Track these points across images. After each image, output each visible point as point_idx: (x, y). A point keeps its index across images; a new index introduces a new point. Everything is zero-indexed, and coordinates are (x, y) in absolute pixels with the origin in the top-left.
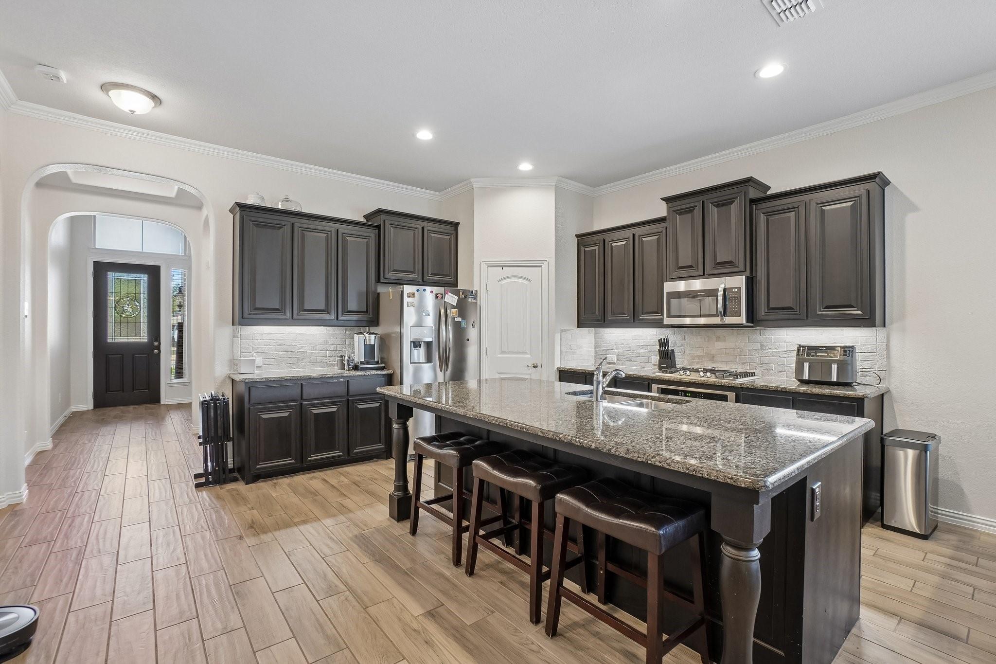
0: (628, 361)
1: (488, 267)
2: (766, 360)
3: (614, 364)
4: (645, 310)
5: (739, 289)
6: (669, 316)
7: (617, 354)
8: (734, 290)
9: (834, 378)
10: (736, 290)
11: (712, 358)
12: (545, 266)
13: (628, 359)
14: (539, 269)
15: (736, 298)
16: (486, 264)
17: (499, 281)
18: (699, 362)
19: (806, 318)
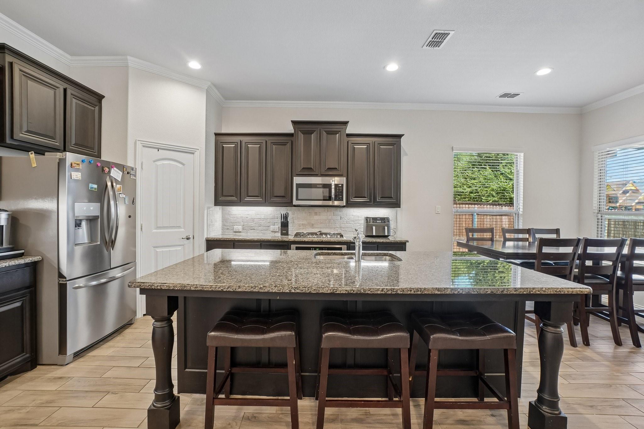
0: (252, 230)
1: (144, 146)
2: (343, 225)
3: (240, 232)
4: (275, 195)
6: (297, 199)
7: (242, 225)
8: (339, 185)
10: (341, 185)
11: (312, 226)
12: (197, 153)
13: (252, 228)
14: (191, 155)
15: (341, 190)
16: (141, 143)
17: (154, 161)
18: (303, 229)
19: (373, 203)
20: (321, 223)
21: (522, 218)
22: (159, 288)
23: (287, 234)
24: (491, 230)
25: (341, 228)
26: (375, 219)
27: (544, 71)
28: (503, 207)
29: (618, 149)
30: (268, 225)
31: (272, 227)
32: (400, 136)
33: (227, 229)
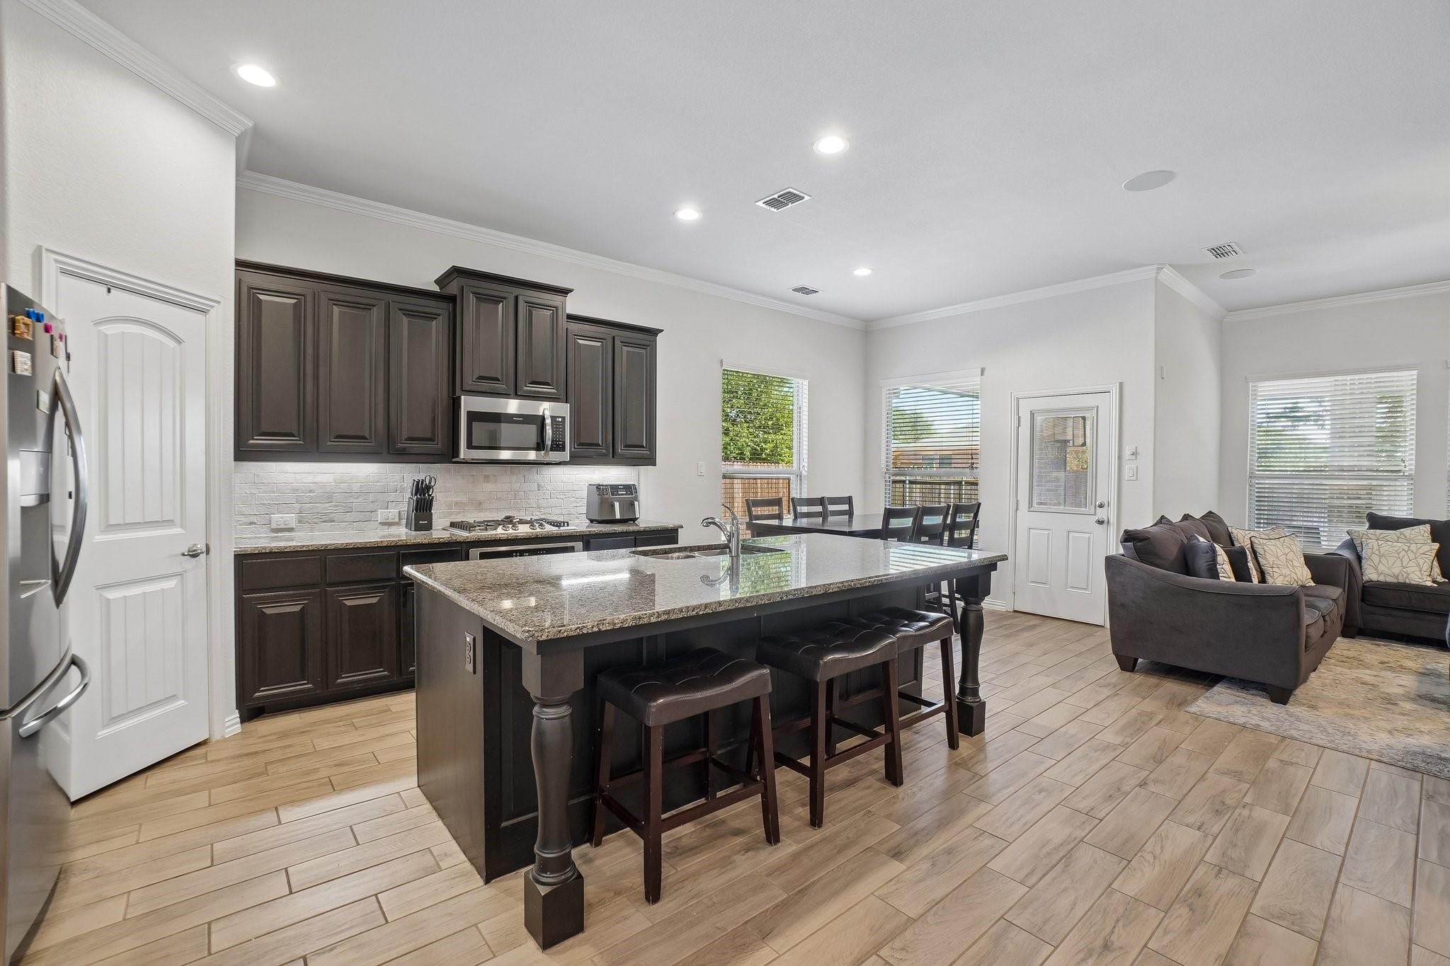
0: (325, 522)
1: (64, 272)
3: (291, 530)
5: (564, 418)
6: (470, 446)
7: (298, 511)
8: (558, 419)
9: (618, 516)
10: (560, 420)
11: (479, 506)
12: (214, 313)
13: (325, 518)
14: (198, 316)
15: (562, 430)
16: (57, 261)
17: (99, 323)
18: (459, 513)
19: (611, 456)
20: (499, 499)
21: (806, 482)
22: (595, 629)
23: (429, 527)
24: (778, 502)
25: (539, 508)
26: (615, 488)
27: (862, 272)
28: (735, 463)
29: (901, 388)
30: (371, 507)
31: (381, 515)
32: (654, 333)
33: (251, 523)
